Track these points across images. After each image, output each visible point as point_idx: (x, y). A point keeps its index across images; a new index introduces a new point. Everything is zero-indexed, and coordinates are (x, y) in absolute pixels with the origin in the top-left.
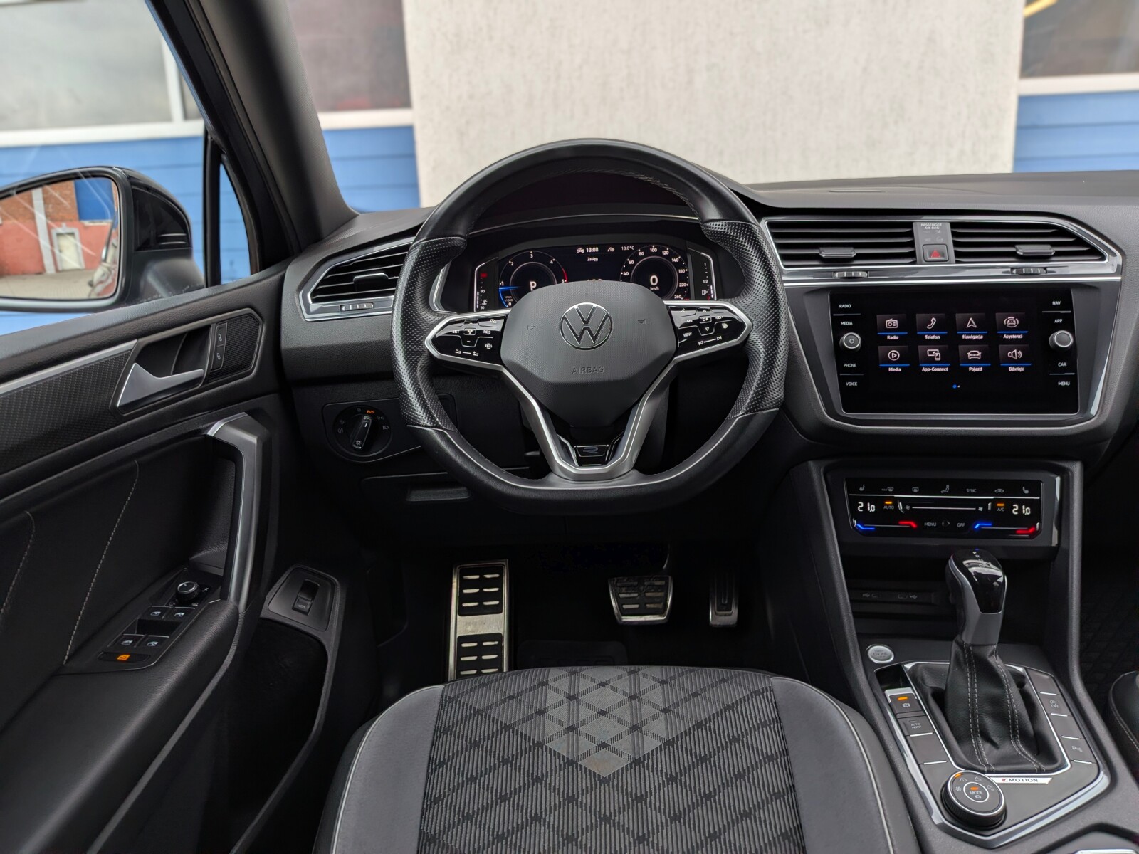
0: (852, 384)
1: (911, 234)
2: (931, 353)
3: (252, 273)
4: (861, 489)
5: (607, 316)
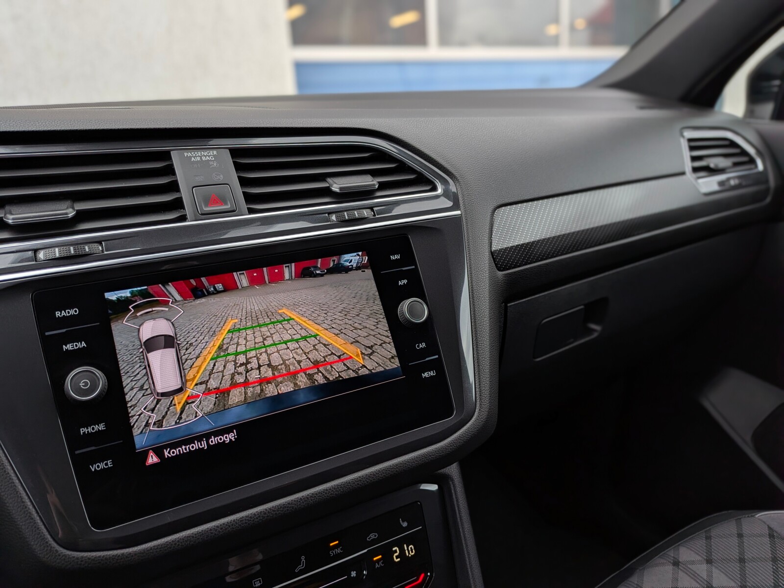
0: (102, 465)
1: (170, 170)
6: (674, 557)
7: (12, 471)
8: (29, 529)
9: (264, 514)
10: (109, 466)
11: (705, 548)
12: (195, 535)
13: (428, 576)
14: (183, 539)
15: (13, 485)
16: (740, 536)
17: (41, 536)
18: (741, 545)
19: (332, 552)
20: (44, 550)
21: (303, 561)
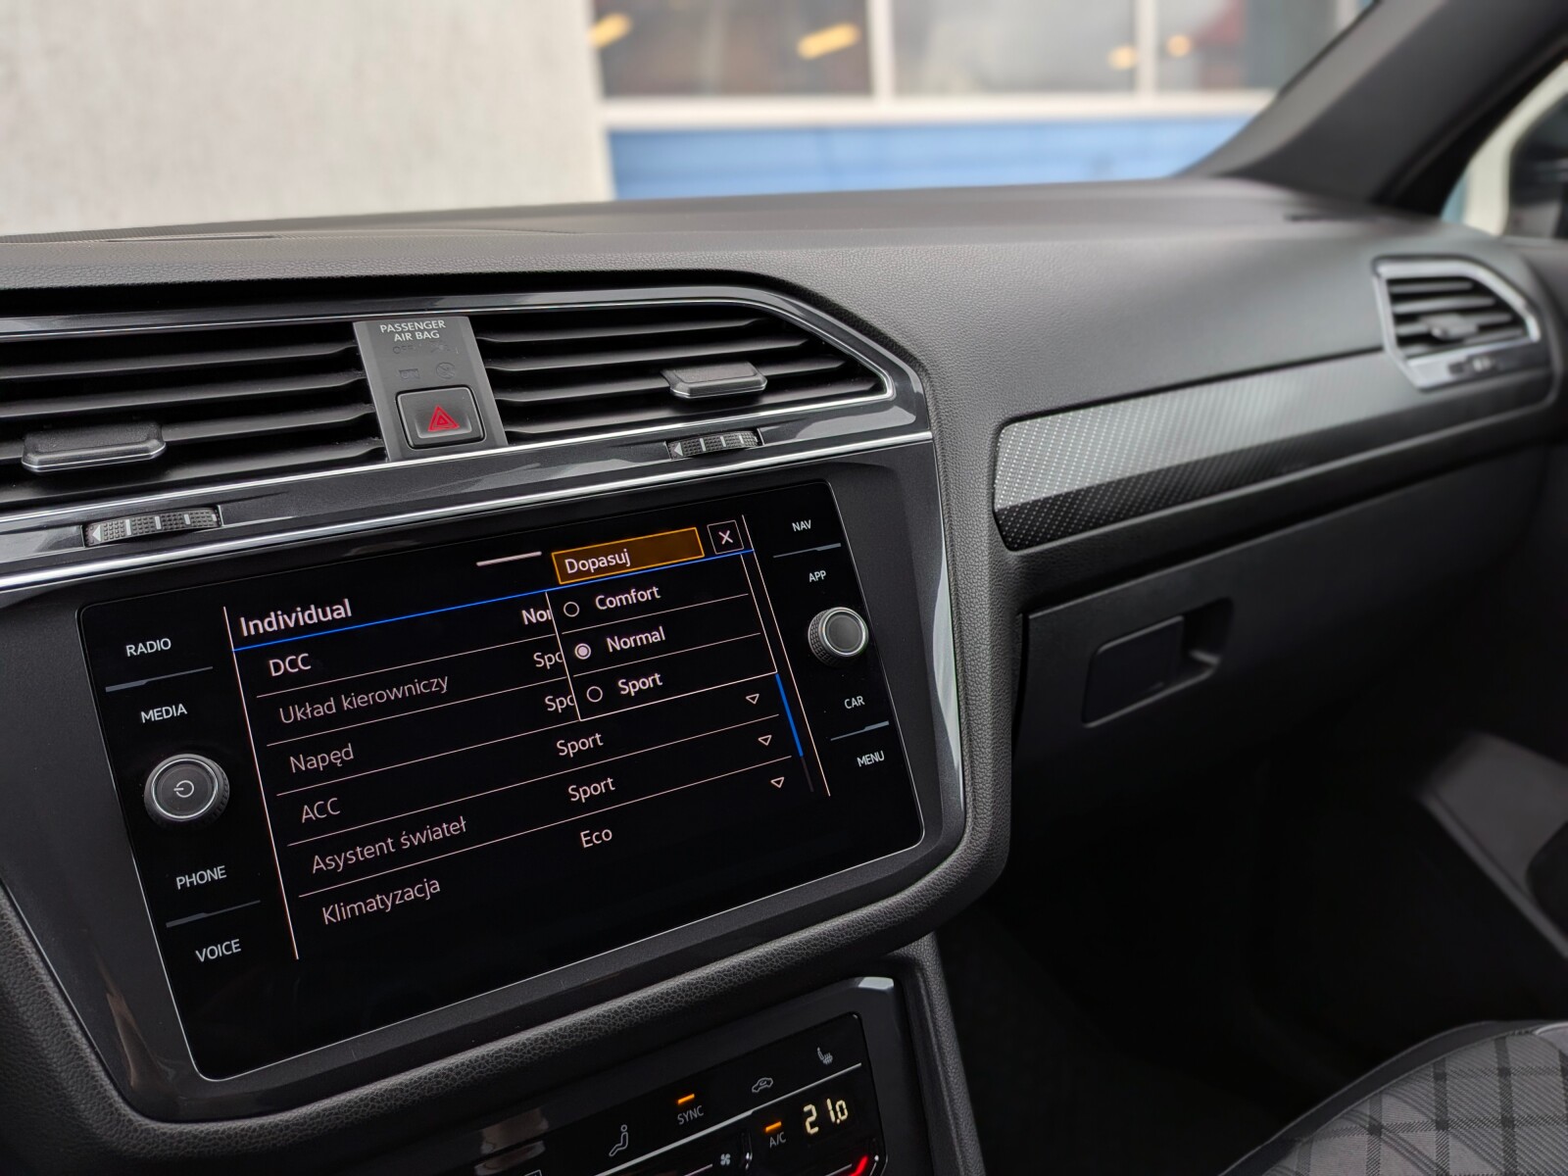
0: (220, 950)
1: (351, 360)
6: (1370, 1117)
7: (41, 964)
8: (75, 1079)
9: (542, 1043)
10: (235, 951)
11: (1434, 1098)
12: (406, 1086)
13: (875, 1161)
14: (382, 1095)
15: (42, 991)
16: (1504, 1072)
17: (99, 1093)
18: (1506, 1092)
19: (682, 1117)
20: (104, 1122)
21: (625, 1136)
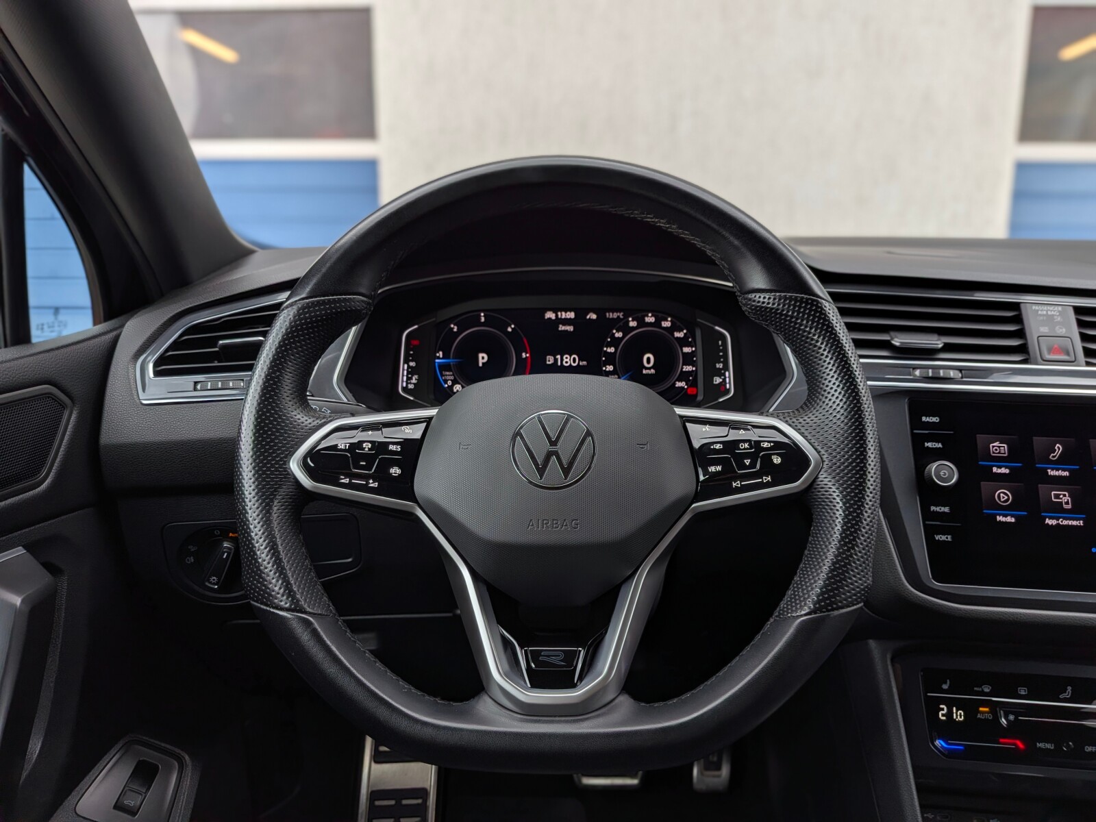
0: (943, 538)
1: (1018, 319)
2: (1057, 496)
3: (95, 323)
4: (945, 687)
5: (589, 434)
10: (948, 541)
21: (1068, 692)
